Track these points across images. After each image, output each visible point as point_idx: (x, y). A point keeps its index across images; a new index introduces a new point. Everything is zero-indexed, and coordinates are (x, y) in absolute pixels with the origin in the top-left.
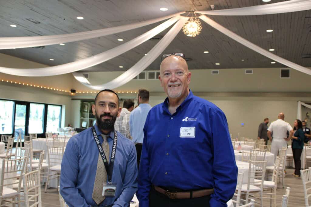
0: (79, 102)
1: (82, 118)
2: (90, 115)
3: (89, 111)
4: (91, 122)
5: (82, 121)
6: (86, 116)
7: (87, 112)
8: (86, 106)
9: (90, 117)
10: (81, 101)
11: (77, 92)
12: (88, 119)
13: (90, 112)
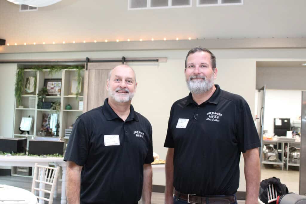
0: (13, 69)
1: (21, 108)
2: (40, 100)
3: (37, 92)
4: (44, 118)
5: (20, 115)
6: (30, 103)
7: (33, 93)
8: (32, 80)
9: (39, 106)
10: (19, 68)
11: (8, 45)
12: (34, 110)
13: (39, 95)
